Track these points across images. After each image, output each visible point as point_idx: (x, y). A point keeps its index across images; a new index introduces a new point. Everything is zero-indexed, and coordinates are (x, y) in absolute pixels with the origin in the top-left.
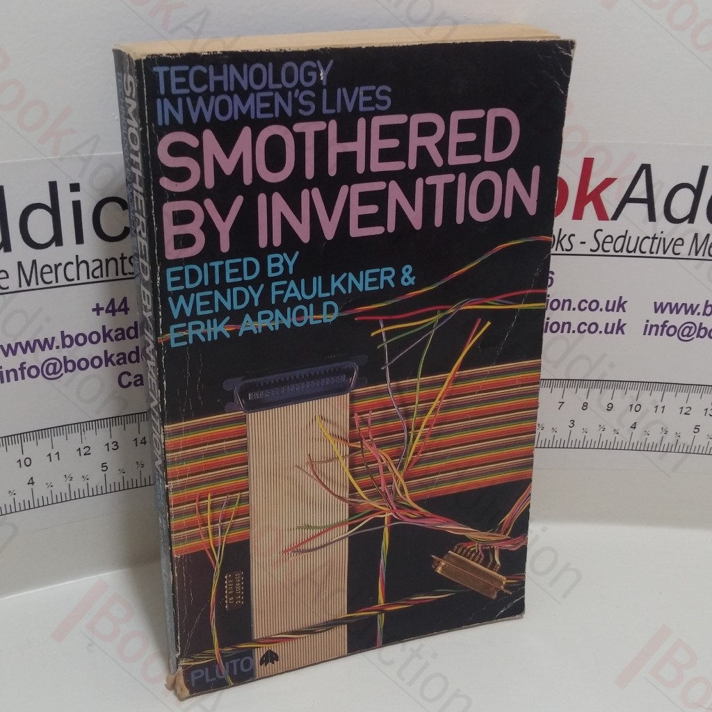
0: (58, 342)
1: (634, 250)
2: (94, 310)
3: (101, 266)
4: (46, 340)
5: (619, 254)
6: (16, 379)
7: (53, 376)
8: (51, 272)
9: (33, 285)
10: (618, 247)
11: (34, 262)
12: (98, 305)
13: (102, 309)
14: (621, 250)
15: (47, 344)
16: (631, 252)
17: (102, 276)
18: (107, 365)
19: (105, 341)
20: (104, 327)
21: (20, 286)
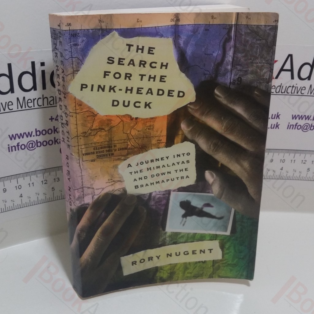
0: (34, 133)
1: (284, 92)
2: (50, 119)
3: (53, 100)
4: (29, 133)
5: (278, 94)
6: (15, 150)
7: (32, 149)
8: (32, 102)
9: (24, 108)
10: (277, 91)
11: (24, 98)
12: (52, 117)
13: (54, 119)
14: (279, 92)
15: (29, 135)
16: (283, 93)
17: (54, 104)
18: (55, 144)
19: (54, 133)
20: (54, 127)
21: (18, 108)
